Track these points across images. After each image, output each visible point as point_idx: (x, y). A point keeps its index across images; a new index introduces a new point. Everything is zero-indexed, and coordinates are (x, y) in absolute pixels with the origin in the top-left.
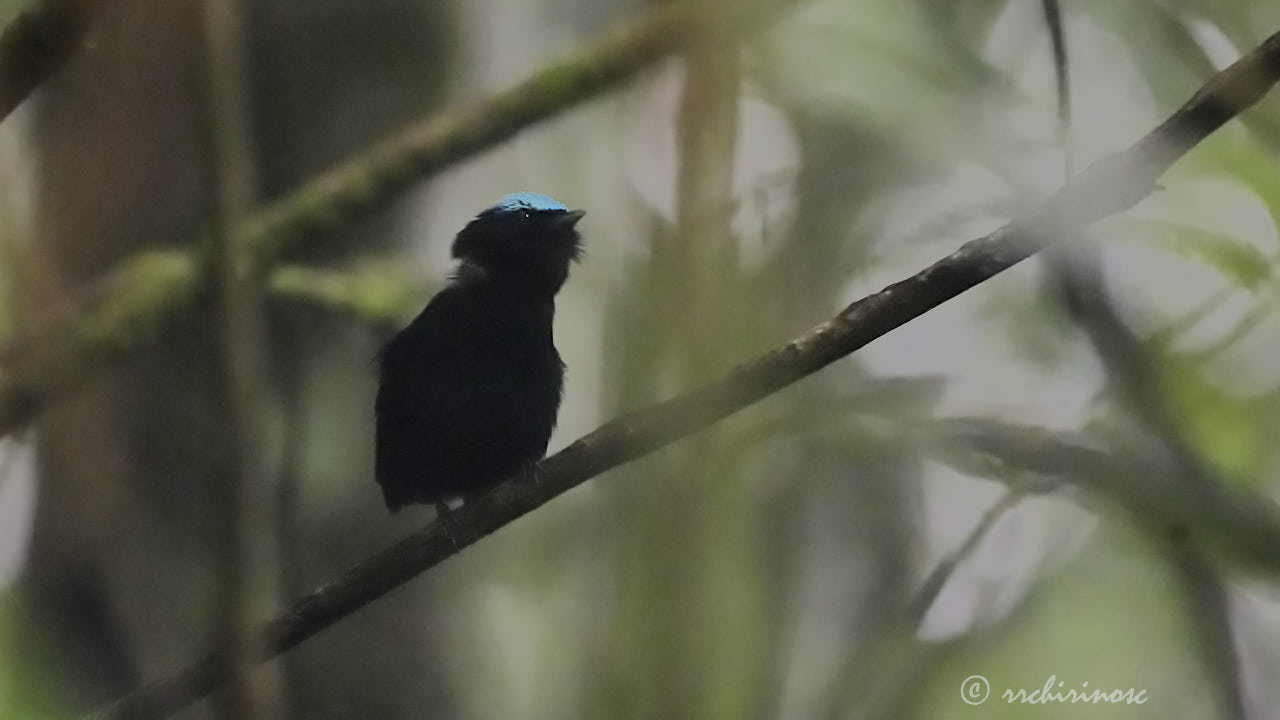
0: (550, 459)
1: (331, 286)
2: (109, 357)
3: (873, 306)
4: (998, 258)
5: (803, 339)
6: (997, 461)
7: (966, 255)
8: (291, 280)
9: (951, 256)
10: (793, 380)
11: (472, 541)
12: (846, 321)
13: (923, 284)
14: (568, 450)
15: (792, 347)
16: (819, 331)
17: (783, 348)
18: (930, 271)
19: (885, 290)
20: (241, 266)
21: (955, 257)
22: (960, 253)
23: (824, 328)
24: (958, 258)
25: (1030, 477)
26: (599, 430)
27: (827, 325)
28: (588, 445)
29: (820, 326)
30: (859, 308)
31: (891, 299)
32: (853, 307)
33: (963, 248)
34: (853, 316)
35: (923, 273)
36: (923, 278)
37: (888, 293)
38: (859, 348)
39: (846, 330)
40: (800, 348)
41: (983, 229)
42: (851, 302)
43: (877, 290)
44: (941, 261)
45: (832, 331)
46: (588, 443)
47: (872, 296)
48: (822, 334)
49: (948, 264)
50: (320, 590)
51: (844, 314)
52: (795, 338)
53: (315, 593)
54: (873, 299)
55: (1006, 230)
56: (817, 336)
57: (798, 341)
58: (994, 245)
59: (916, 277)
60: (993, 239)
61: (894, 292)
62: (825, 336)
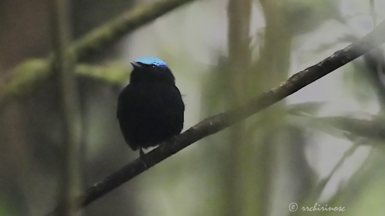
0: (182, 134)
7: (336, 56)
8: (83, 69)
9: (331, 57)
10: (272, 103)
11: (153, 165)
12: (291, 81)
13: (319, 67)
14: (188, 131)
15: (271, 92)
16: (281, 85)
18: (323, 62)
19: (305, 70)
21: (332, 57)
22: (334, 55)
23: (282, 84)
25: (360, 138)
26: (199, 123)
27: (284, 83)
28: (195, 129)
29: (281, 83)
31: (308, 73)
32: (294, 76)
34: (294, 79)
35: (320, 63)
36: (320, 65)
37: (307, 70)
39: (292, 85)
40: (274, 91)
41: (344, 46)
43: (303, 70)
44: (326, 59)
45: (286, 85)
47: (301, 72)
48: (282, 87)
49: (329, 59)
50: (96, 185)
51: (290, 79)
52: (272, 88)
53: (94, 186)
54: (301, 73)
55: (351, 47)
56: (280, 87)
57: (274, 89)
58: (346, 52)
59: (318, 64)
60: (346, 50)
61: (310, 70)
62: (284, 87)
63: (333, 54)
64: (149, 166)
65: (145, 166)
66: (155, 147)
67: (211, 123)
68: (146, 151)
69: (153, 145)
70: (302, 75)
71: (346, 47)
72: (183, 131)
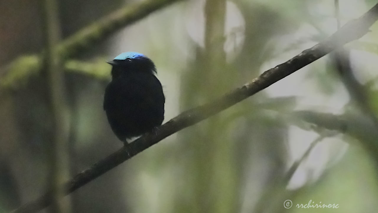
0: (163, 125)
4: (315, 56)
7: (304, 54)
9: (299, 55)
10: (245, 98)
11: (136, 154)
12: (263, 78)
14: (168, 123)
15: (245, 87)
16: (254, 81)
17: (241, 87)
18: (292, 60)
19: (276, 67)
20: (56, 61)
21: (300, 55)
25: (327, 131)
26: (178, 116)
27: (257, 79)
29: (254, 79)
30: (268, 73)
31: (279, 70)
32: (265, 73)
34: (265, 76)
35: (289, 61)
36: (289, 63)
37: (277, 68)
38: (267, 87)
39: (263, 81)
40: (247, 87)
41: (310, 45)
44: (295, 57)
45: (258, 81)
46: (175, 120)
47: (272, 69)
49: (298, 58)
51: (262, 75)
52: (245, 84)
53: (82, 172)
55: (318, 46)
56: (253, 83)
57: (247, 85)
58: (313, 51)
61: (279, 68)
62: (256, 83)
63: (301, 53)
64: (132, 155)
65: (129, 154)
66: (139, 137)
67: (190, 116)
68: (130, 141)
69: (137, 136)
70: (272, 72)
71: (313, 46)
72: (164, 123)
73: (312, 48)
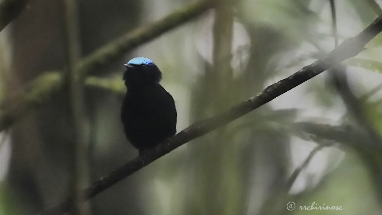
1: (104, 83)
2: (35, 106)
3: (276, 87)
4: (315, 72)
5: (253, 98)
6: (315, 136)
7: (305, 70)
10: (250, 111)
11: (150, 162)
12: (267, 92)
15: (250, 100)
16: (258, 95)
17: (247, 101)
18: (293, 76)
20: (76, 77)
21: (301, 71)
22: (302, 70)
24: (302, 72)
26: (189, 127)
27: (261, 93)
28: (186, 132)
29: (258, 94)
30: (271, 88)
31: (281, 85)
32: (269, 88)
33: (303, 69)
34: (268, 90)
35: (290, 77)
36: (291, 78)
37: (280, 83)
38: (271, 100)
39: (267, 95)
40: (252, 100)
41: (310, 62)
42: (268, 86)
43: (276, 82)
44: (295, 73)
45: (262, 95)
46: (186, 131)
48: (259, 96)
49: (298, 74)
50: (102, 179)
51: (266, 89)
52: (251, 97)
53: (100, 180)
54: (275, 85)
56: (257, 97)
57: (252, 98)
59: (288, 78)
60: (313, 66)
61: (282, 83)
62: (260, 97)
64: (146, 164)
67: (199, 127)
73: (311, 65)
